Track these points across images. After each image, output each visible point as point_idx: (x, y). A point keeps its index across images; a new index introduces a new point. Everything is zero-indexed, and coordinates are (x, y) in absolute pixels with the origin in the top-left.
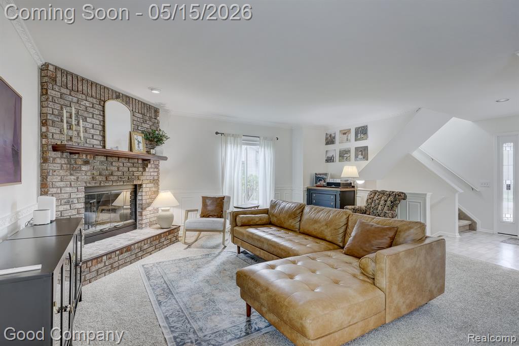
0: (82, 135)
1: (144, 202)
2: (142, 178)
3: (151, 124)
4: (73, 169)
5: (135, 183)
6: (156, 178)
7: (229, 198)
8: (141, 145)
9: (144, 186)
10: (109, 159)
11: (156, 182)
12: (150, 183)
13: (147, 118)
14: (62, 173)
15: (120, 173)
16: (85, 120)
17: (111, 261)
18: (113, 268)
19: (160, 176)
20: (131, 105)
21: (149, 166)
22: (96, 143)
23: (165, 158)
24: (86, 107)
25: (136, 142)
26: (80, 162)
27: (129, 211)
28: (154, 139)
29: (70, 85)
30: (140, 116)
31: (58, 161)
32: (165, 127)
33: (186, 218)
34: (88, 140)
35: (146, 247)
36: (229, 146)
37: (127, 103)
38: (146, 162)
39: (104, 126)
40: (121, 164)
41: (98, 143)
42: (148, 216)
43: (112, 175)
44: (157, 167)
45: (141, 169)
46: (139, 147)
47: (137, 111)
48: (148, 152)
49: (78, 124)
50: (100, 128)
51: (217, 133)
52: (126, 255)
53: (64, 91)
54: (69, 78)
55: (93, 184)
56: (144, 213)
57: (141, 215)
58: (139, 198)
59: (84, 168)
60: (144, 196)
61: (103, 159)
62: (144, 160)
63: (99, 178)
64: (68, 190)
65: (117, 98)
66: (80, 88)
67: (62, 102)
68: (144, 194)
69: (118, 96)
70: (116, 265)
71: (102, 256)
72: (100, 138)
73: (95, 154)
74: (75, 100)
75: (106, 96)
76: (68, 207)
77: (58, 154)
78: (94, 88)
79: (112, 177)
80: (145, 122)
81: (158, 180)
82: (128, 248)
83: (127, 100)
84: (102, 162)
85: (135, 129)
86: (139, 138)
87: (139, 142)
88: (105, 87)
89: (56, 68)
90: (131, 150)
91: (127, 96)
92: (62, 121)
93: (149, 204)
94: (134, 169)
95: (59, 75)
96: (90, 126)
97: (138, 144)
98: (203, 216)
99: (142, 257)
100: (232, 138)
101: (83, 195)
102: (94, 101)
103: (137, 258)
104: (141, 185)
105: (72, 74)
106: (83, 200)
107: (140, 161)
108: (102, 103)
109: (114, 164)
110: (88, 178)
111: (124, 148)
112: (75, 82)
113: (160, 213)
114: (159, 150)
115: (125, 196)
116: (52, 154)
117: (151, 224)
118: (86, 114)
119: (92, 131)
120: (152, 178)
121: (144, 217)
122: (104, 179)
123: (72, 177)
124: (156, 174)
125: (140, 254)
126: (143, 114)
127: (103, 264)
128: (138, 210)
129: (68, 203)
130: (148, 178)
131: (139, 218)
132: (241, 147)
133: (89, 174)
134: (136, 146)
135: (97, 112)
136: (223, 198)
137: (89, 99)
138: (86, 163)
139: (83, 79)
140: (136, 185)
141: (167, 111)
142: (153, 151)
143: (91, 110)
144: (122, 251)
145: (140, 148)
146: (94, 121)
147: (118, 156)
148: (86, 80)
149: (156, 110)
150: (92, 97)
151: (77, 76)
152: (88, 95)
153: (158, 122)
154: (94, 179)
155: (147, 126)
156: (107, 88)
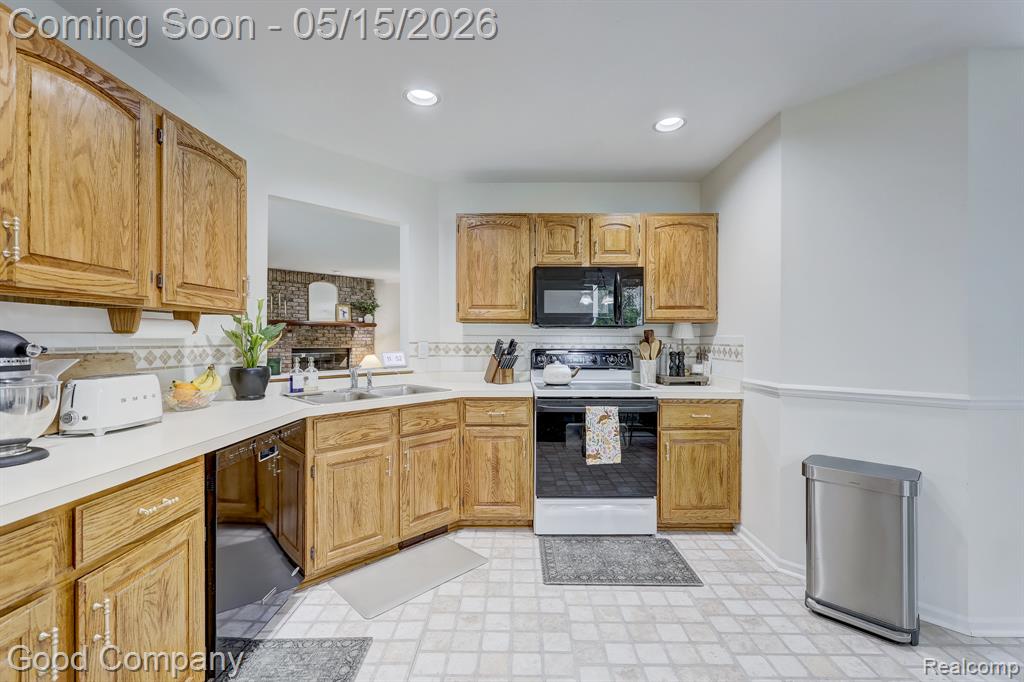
0: (288, 311)
1: (354, 363)
2: (351, 343)
3: (363, 295)
5: (343, 347)
8: (347, 315)
9: (354, 349)
10: (314, 328)
11: (369, 346)
12: (362, 347)
13: (357, 290)
15: (325, 339)
19: (376, 342)
20: (337, 282)
22: (301, 317)
24: (293, 292)
25: (341, 313)
29: (279, 278)
32: (380, 298)
34: (295, 315)
37: (333, 282)
38: (353, 330)
39: (308, 303)
40: (326, 332)
41: (303, 316)
43: (316, 340)
44: (371, 333)
45: (349, 335)
47: (345, 286)
48: (356, 320)
49: (282, 304)
50: (305, 305)
53: (275, 283)
54: (279, 273)
55: (299, 347)
58: (350, 360)
59: (290, 335)
60: (354, 358)
61: (308, 328)
62: (351, 327)
63: (305, 343)
64: (279, 350)
65: (321, 279)
66: (288, 278)
67: (274, 291)
68: (354, 356)
69: (322, 277)
72: (305, 313)
73: (299, 324)
74: (283, 288)
75: (312, 279)
78: (300, 276)
80: (354, 293)
81: (373, 344)
83: (332, 279)
84: (308, 330)
85: (342, 302)
86: (344, 309)
87: (344, 312)
88: (310, 273)
90: (337, 319)
91: (332, 276)
94: (341, 335)
96: (296, 304)
97: (343, 314)
101: (291, 354)
102: (300, 286)
104: (351, 349)
105: (281, 271)
106: (291, 358)
107: (348, 329)
108: (306, 286)
109: (319, 331)
110: (294, 342)
111: (331, 319)
112: (284, 275)
114: (368, 318)
118: (292, 297)
119: (299, 308)
120: (364, 343)
122: (309, 343)
123: (282, 341)
124: (368, 339)
126: (353, 288)
130: (358, 343)
133: (295, 339)
134: (342, 316)
135: (302, 293)
137: (295, 285)
139: (290, 272)
140: (347, 349)
141: (381, 281)
143: (298, 293)
146: (299, 300)
147: (324, 326)
148: (294, 272)
149: (370, 283)
150: (298, 283)
151: (284, 271)
152: (294, 282)
153: (373, 292)
154: (299, 342)
155: (356, 297)
156: (312, 274)
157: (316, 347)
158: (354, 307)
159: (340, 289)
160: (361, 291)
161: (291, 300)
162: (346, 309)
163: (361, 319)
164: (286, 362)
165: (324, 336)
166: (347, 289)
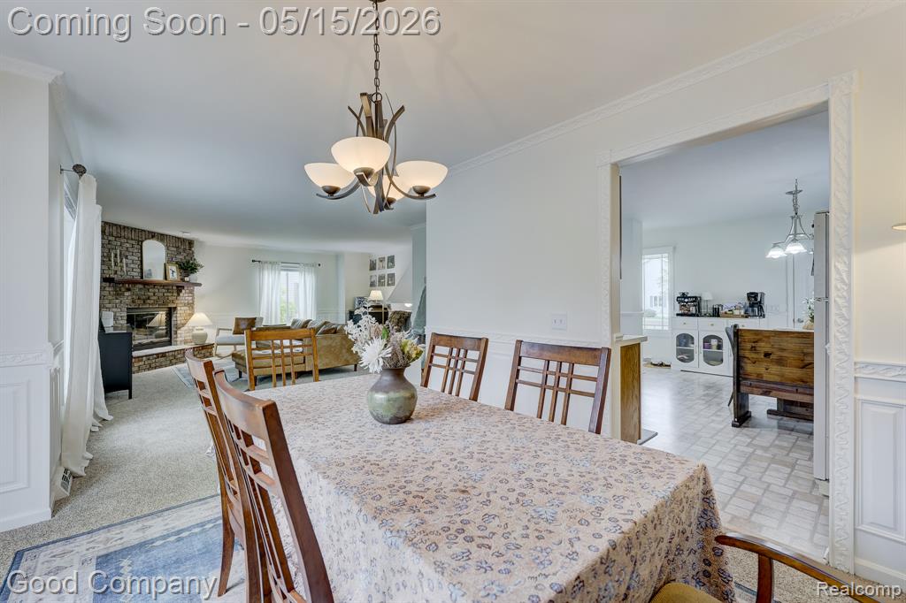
0: (125, 269)
1: (179, 322)
2: (177, 302)
3: (185, 255)
4: (118, 295)
5: (170, 306)
6: (190, 302)
7: (262, 319)
8: (175, 274)
9: (179, 308)
10: (147, 287)
11: (191, 305)
12: (185, 306)
13: (181, 250)
14: (110, 297)
15: (155, 298)
16: (126, 258)
17: (149, 362)
18: (150, 368)
19: (195, 300)
20: (165, 241)
21: (183, 291)
22: (136, 275)
23: (200, 285)
24: (127, 248)
25: (170, 272)
26: (123, 289)
27: (164, 331)
28: (188, 268)
29: (115, 234)
31: (107, 289)
32: (200, 257)
33: (218, 335)
34: (129, 273)
35: (179, 356)
36: (266, 273)
37: (162, 240)
38: (180, 289)
39: (142, 261)
40: (157, 291)
41: (136, 274)
42: (183, 335)
43: (149, 298)
44: (191, 292)
45: (176, 294)
47: (171, 245)
48: (183, 280)
49: (121, 262)
50: (139, 262)
51: (254, 261)
52: (163, 359)
53: (110, 238)
54: (114, 228)
55: (133, 306)
56: (179, 332)
57: (176, 333)
58: (173, 319)
59: (127, 294)
60: (179, 316)
61: (141, 286)
62: (178, 287)
63: (139, 302)
64: (115, 310)
65: (152, 237)
66: (123, 234)
67: (109, 246)
68: (178, 315)
69: (153, 235)
70: (153, 365)
71: (142, 357)
72: (139, 270)
73: (134, 283)
74: (119, 243)
75: (144, 237)
77: (108, 284)
78: (133, 232)
80: (179, 254)
81: (193, 303)
82: (163, 355)
83: (161, 237)
84: (140, 289)
85: (170, 261)
86: (173, 268)
87: (173, 272)
88: (142, 230)
89: (105, 223)
90: (166, 278)
91: (161, 234)
92: (110, 260)
93: (183, 325)
94: (169, 294)
95: (107, 228)
96: (131, 262)
98: (235, 333)
99: (176, 363)
100: (270, 266)
101: (126, 314)
102: (134, 242)
103: (171, 364)
104: (175, 308)
105: (116, 225)
106: (125, 318)
107: (175, 288)
108: (140, 243)
109: (150, 290)
110: (129, 301)
111: (159, 278)
112: (118, 231)
113: (195, 332)
114: (193, 278)
115: (161, 317)
116: (104, 284)
117: (186, 342)
118: (127, 253)
119: (132, 266)
120: (186, 302)
121: (179, 336)
122: (142, 302)
123: (119, 301)
124: (190, 298)
125: (174, 361)
126: (177, 247)
127: (143, 363)
128: (173, 329)
130: (182, 301)
131: (173, 336)
132: (279, 273)
133: (130, 298)
134: (171, 275)
135: (136, 251)
136: (255, 319)
137: (129, 241)
138: (128, 290)
139: (124, 227)
140: (170, 308)
141: (201, 243)
142: (187, 279)
143: (131, 250)
144: (158, 355)
145: (174, 275)
146: (134, 258)
147: (154, 285)
148: (128, 228)
149: (191, 243)
150: (132, 239)
151: (120, 226)
152: (128, 239)
153: (193, 252)
154: (133, 302)
155: (181, 257)
156: (144, 231)
158: (179, 266)
159: (167, 248)
160: (184, 250)
162: (174, 268)
164: (121, 322)
165: (154, 295)
166: (173, 249)
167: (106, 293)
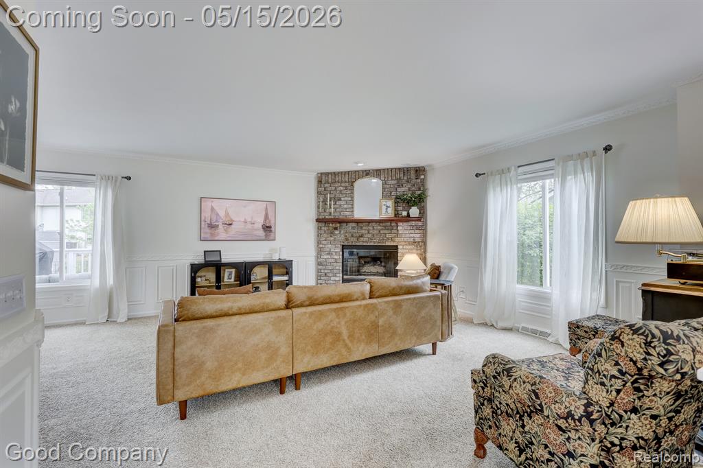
2: (397, 239)
3: (409, 185)
4: (332, 234)
6: (417, 240)
8: (390, 209)
9: (400, 247)
10: (360, 224)
11: (421, 243)
12: (411, 244)
13: (404, 182)
14: (325, 235)
15: (370, 236)
20: (382, 176)
22: (346, 214)
24: (341, 191)
25: (384, 207)
29: (330, 181)
30: (395, 182)
31: (323, 228)
34: (342, 213)
37: (378, 176)
40: (371, 228)
41: (349, 213)
43: (362, 236)
44: (419, 228)
45: (396, 231)
46: (387, 211)
47: (390, 179)
49: (335, 204)
50: (350, 203)
51: (477, 175)
53: (326, 185)
54: (330, 176)
55: (346, 244)
59: (337, 232)
61: (354, 225)
63: (352, 239)
64: (329, 246)
65: (367, 175)
66: (337, 179)
67: (325, 192)
68: (399, 255)
69: (367, 173)
72: (352, 210)
74: (333, 188)
75: (357, 177)
76: (329, 257)
78: (347, 175)
79: (362, 239)
80: (400, 186)
81: (424, 242)
83: (378, 173)
84: (353, 228)
85: (386, 196)
86: (388, 203)
87: (387, 207)
89: (322, 174)
90: (380, 215)
91: (377, 170)
94: (386, 232)
95: (324, 177)
96: (344, 203)
97: (387, 209)
102: (347, 184)
105: (331, 173)
108: (352, 184)
109: (364, 228)
110: (342, 238)
111: (376, 216)
112: (333, 177)
114: (414, 211)
118: (341, 196)
119: (345, 206)
120: (412, 240)
122: (355, 239)
123: (332, 238)
124: (418, 235)
126: (399, 179)
129: (329, 254)
130: (405, 239)
133: (343, 236)
134: (384, 211)
135: (349, 192)
137: (343, 184)
138: (336, 229)
139: (339, 173)
143: (344, 192)
146: (346, 199)
147: (369, 222)
148: (342, 173)
149: (419, 171)
150: (345, 182)
151: (334, 173)
152: (342, 182)
153: (423, 181)
154: (347, 239)
155: (403, 189)
156: (358, 171)
157: (361, 244)
158: (399, 200)
159: (384, 183)
160: (408, 181)
161: (340, 200)
162: (390, 203)
163: (405, 213)
164: (336, 257)
165: (368, 233)
166: (391, 182)
167: (322, 232)
